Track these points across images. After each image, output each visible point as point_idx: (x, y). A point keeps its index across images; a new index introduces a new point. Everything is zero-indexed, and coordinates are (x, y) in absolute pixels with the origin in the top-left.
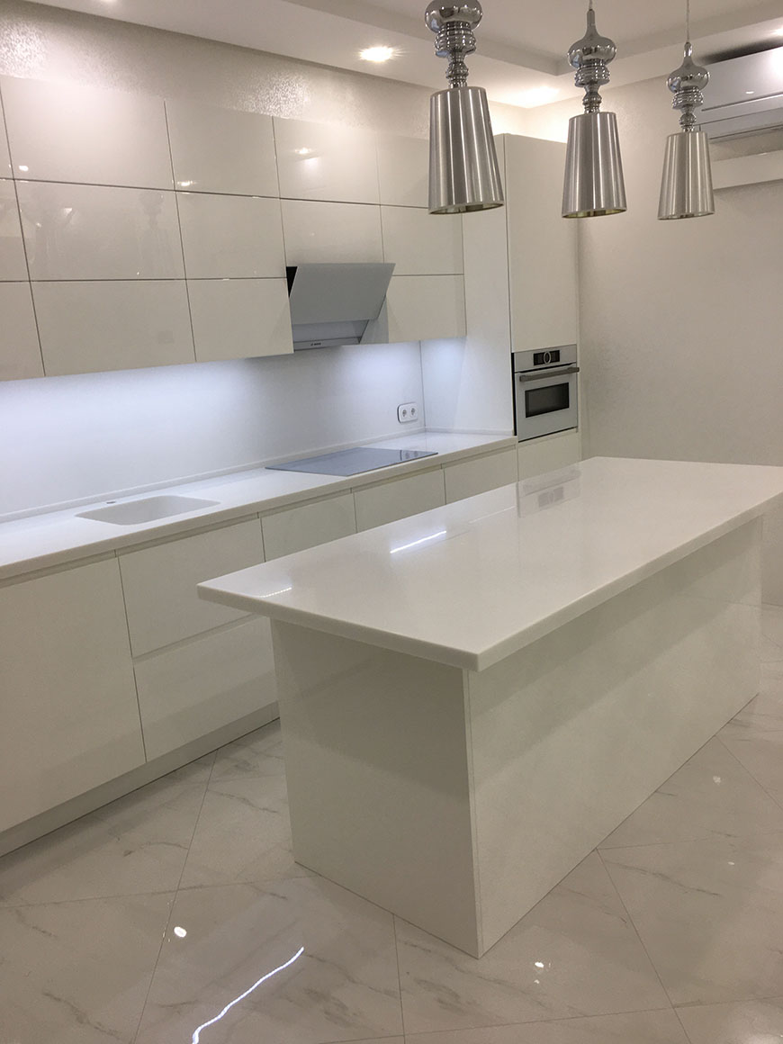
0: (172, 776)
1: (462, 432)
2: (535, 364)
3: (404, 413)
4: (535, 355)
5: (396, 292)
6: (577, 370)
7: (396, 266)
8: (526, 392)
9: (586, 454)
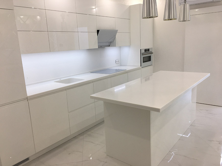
0: (75, 138)
3: (117, 61)
4: (145, 50)
8: (143, 57)
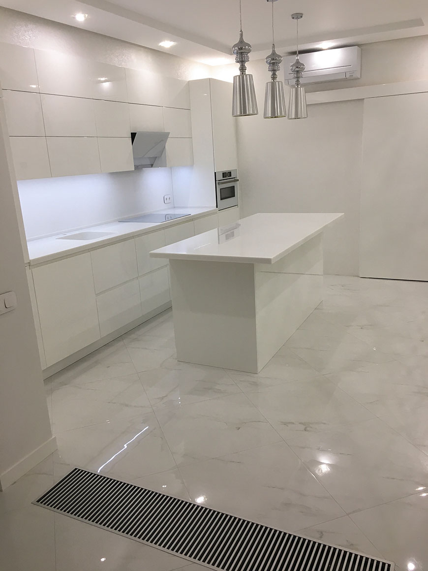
1: (191, 207)
2: (223, 177)
3: (166, 199)
4: (223, 173)
5: (169, 145)
6: (238, 180)
7: (170, 134)
8: (221, 189)
9: (242, 216)
